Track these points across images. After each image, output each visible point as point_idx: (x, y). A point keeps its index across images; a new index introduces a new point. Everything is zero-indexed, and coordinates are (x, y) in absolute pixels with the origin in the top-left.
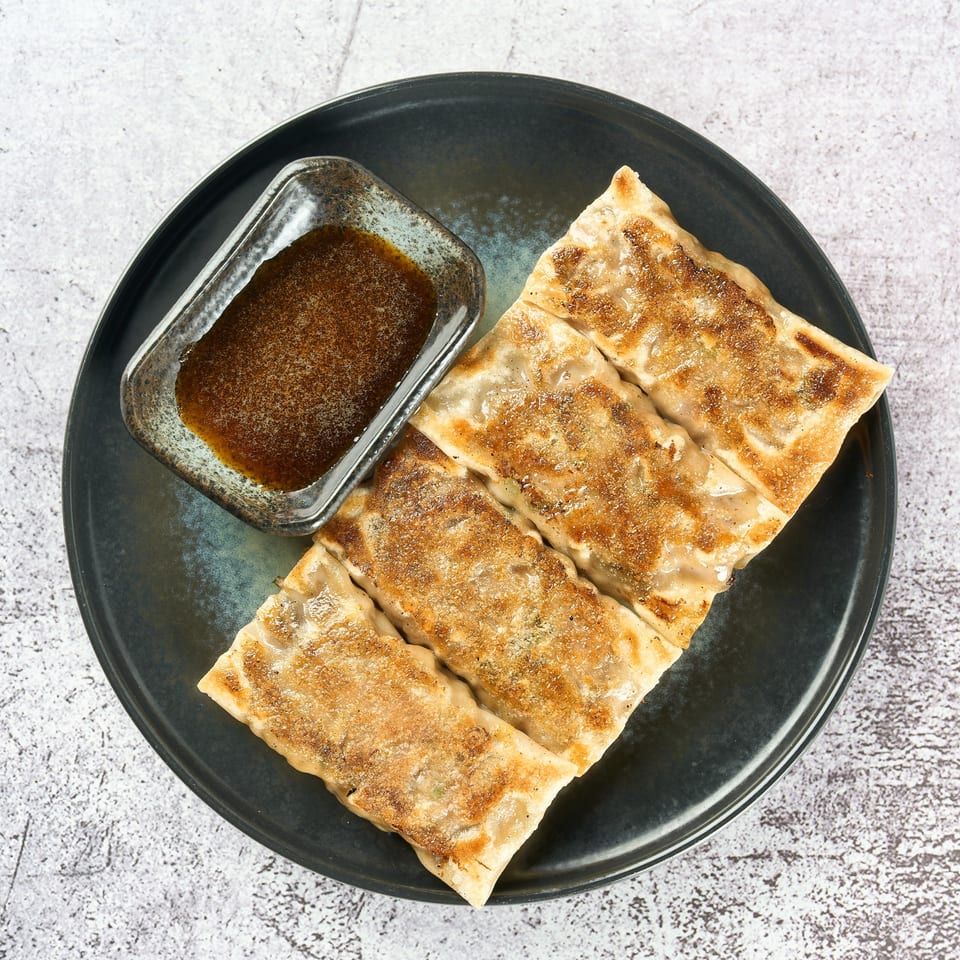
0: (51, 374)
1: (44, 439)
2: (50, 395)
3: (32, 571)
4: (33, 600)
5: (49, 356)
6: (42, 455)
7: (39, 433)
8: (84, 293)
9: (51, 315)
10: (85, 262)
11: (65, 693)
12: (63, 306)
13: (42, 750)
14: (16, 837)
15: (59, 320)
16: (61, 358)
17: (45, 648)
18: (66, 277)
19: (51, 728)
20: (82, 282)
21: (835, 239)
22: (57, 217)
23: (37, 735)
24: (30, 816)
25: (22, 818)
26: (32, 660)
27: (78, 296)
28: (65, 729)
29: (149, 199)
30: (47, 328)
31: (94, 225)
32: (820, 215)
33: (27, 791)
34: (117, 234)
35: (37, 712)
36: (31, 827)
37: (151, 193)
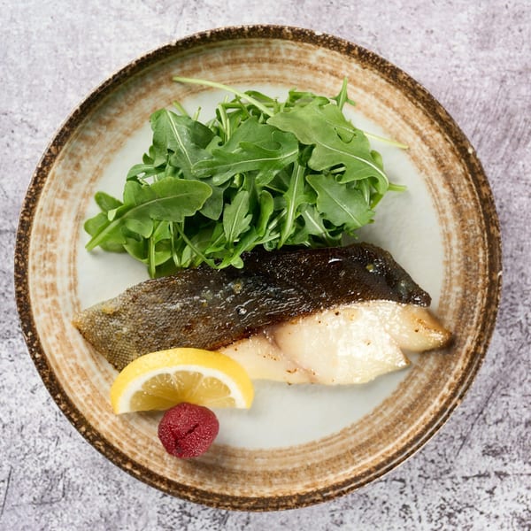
0: (12, 181)
1: (9, 223)
2: (11, 195)
3: (6, 309)
4: (7, 328)
5: (10, 169)
6: (8, 234)
7: (5, 219)
8: (31, 127)
9: (10, 141)
10: (31, 106)
11: (30, 388)
12: (17, 135)
13: (17, 425)
14: (3, 481)
15: (16, 145)
16: (18, 170)
17: (16, 359)
18: (18, 117)
19: (22, 410)
20: (29, 120)
21: (520, 73)
22: (11, 78)
23: (14, 416)
24: (12, 468)
25: (6, 468)
26: (8, 367)
27: (27, 129)
28: (31, 411)
29: (70, 63)
30: (7, 150)
31: (35, 82)
32: (511, 58)
33: (9, 451)
34: (50, 87)
35: (13, 401)
36: (13, 474)
37: (72, 59)
